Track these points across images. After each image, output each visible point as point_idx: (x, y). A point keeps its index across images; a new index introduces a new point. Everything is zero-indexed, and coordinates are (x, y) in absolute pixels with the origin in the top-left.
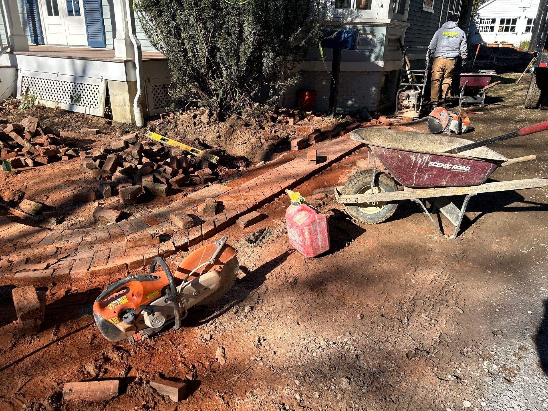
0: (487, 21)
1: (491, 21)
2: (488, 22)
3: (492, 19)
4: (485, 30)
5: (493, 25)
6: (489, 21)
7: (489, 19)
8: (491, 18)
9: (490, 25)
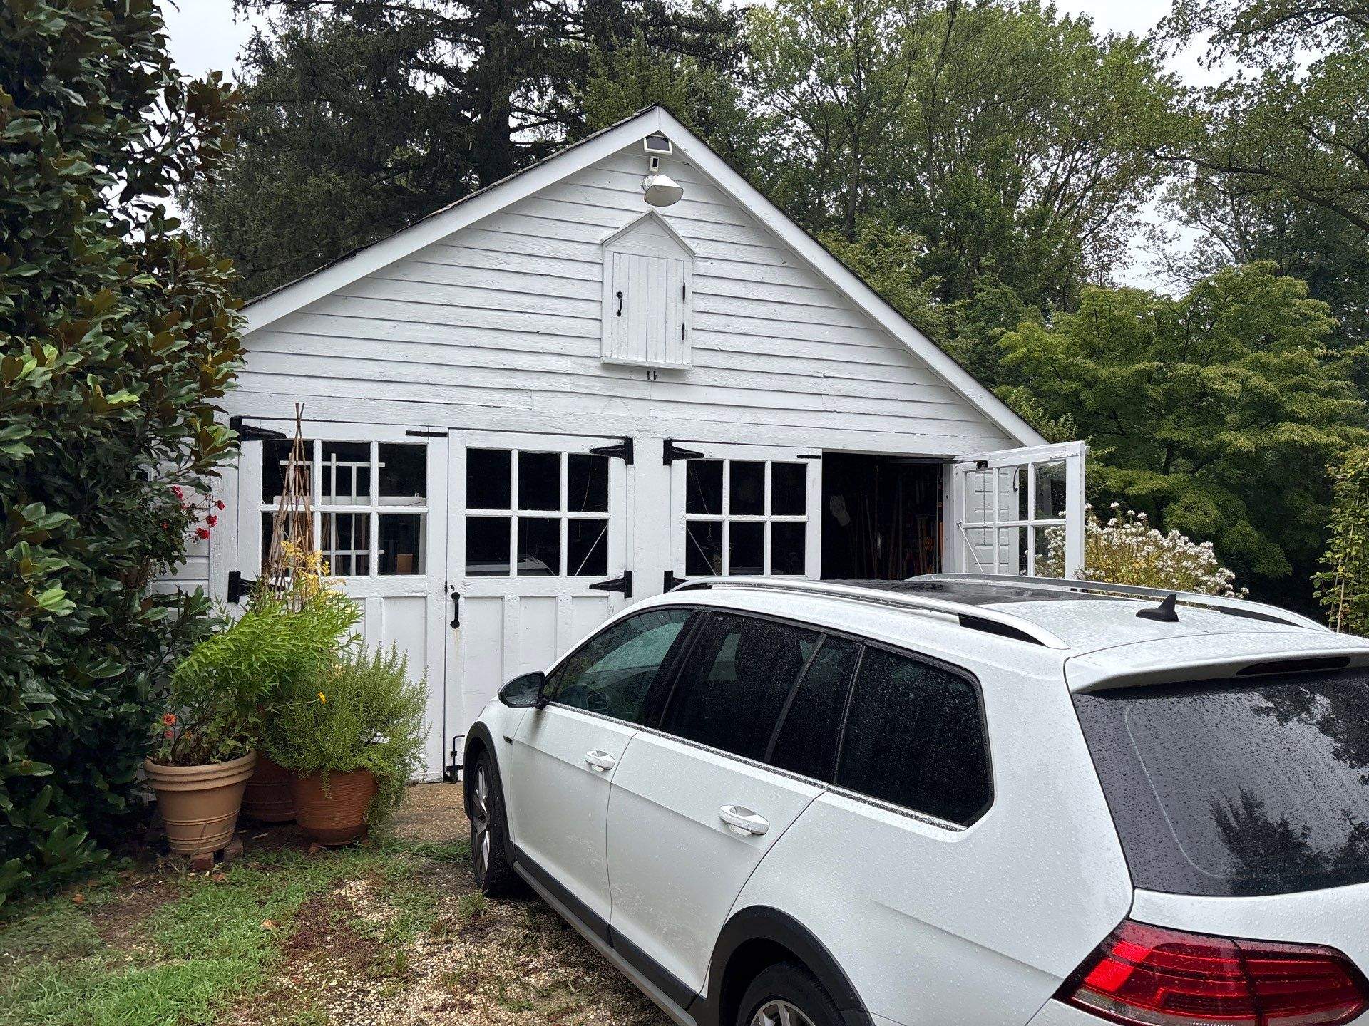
0: (334, 463)
1: (375, 465)
2: (344, 474)
3: (388, 451)
4: (334, 552)
5: (401, 505)
6: (354, 465)
7: (359, 451)
8: (375, 436)
9: (376, 505)
